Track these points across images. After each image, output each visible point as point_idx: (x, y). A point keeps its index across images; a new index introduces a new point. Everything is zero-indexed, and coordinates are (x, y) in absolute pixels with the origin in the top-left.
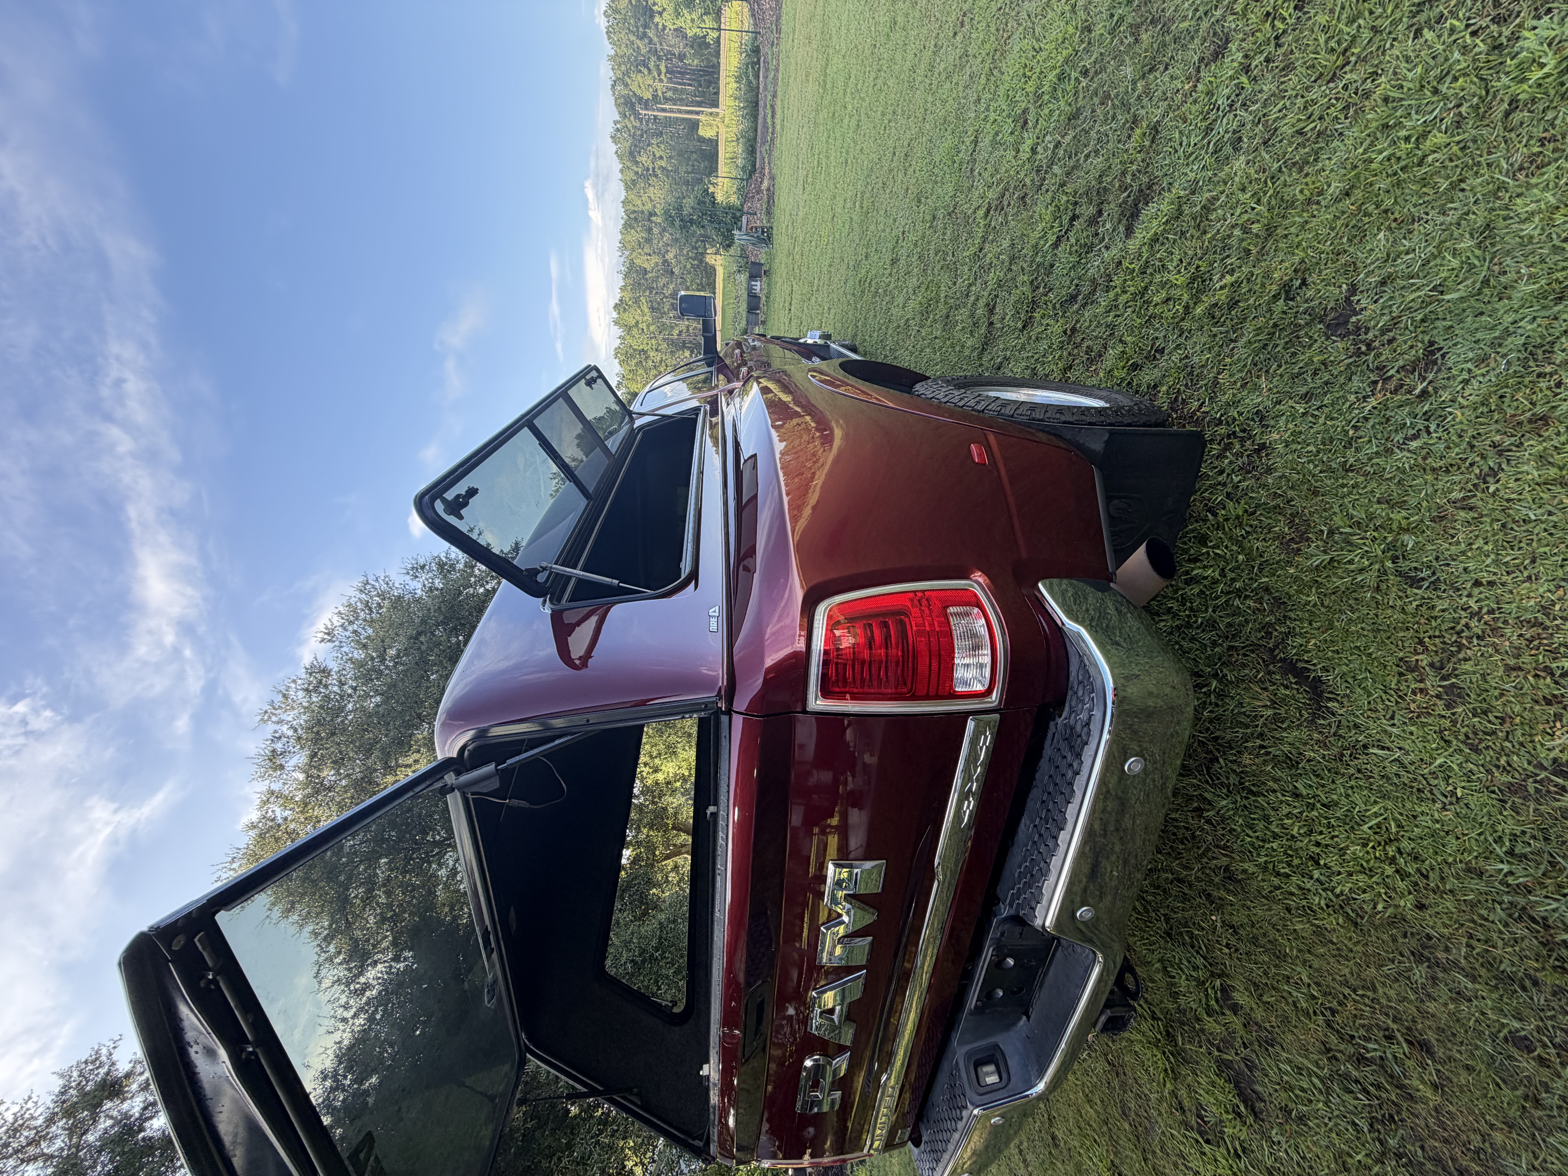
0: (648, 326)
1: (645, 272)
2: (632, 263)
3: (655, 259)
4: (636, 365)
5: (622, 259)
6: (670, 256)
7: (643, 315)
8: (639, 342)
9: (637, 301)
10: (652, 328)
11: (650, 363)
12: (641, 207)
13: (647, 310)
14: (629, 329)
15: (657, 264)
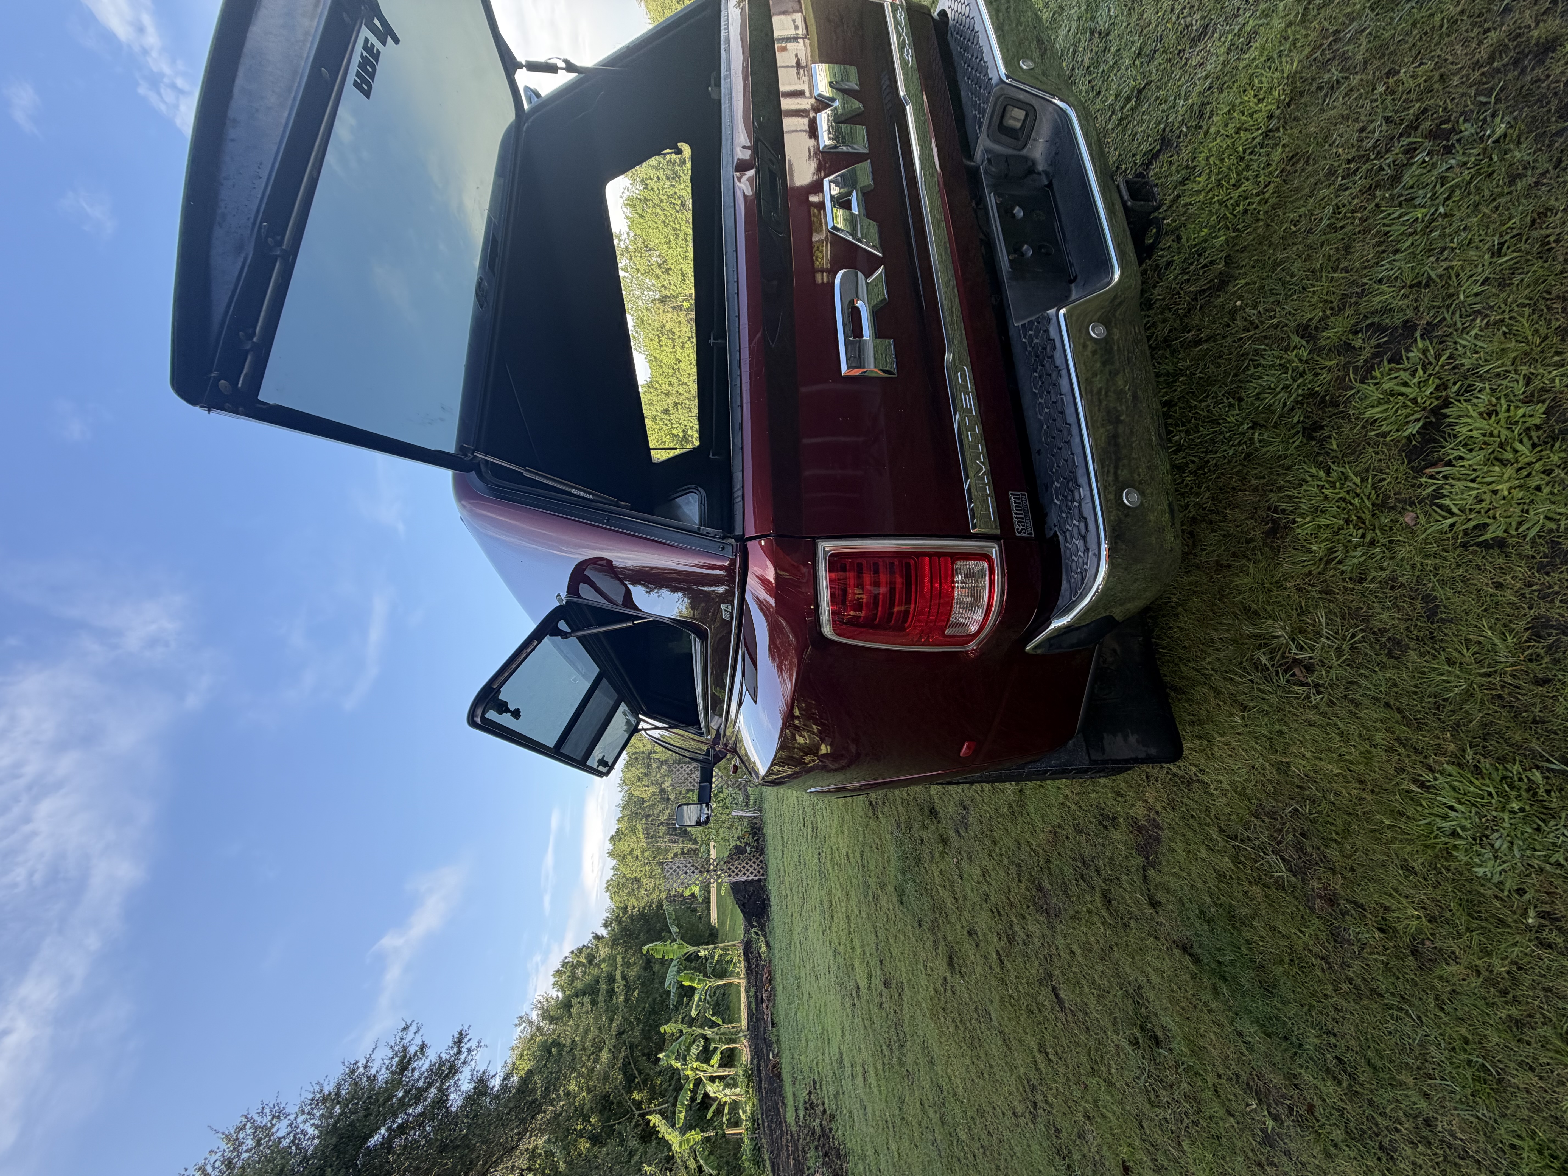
0: (643, 852)
1: (643, 801)
2: (631, 795)
3: (652, 789)
4: (629, 894)
5: (621, 794)
6: (667, 785)
7: (638, 842)
8: (634, 869)
9: (633, 830)
10: (646, 854)
11: (643, 891)
12: (642, 749)
13: (642, 836)
14: (622, 858)
15: (654, 794)
